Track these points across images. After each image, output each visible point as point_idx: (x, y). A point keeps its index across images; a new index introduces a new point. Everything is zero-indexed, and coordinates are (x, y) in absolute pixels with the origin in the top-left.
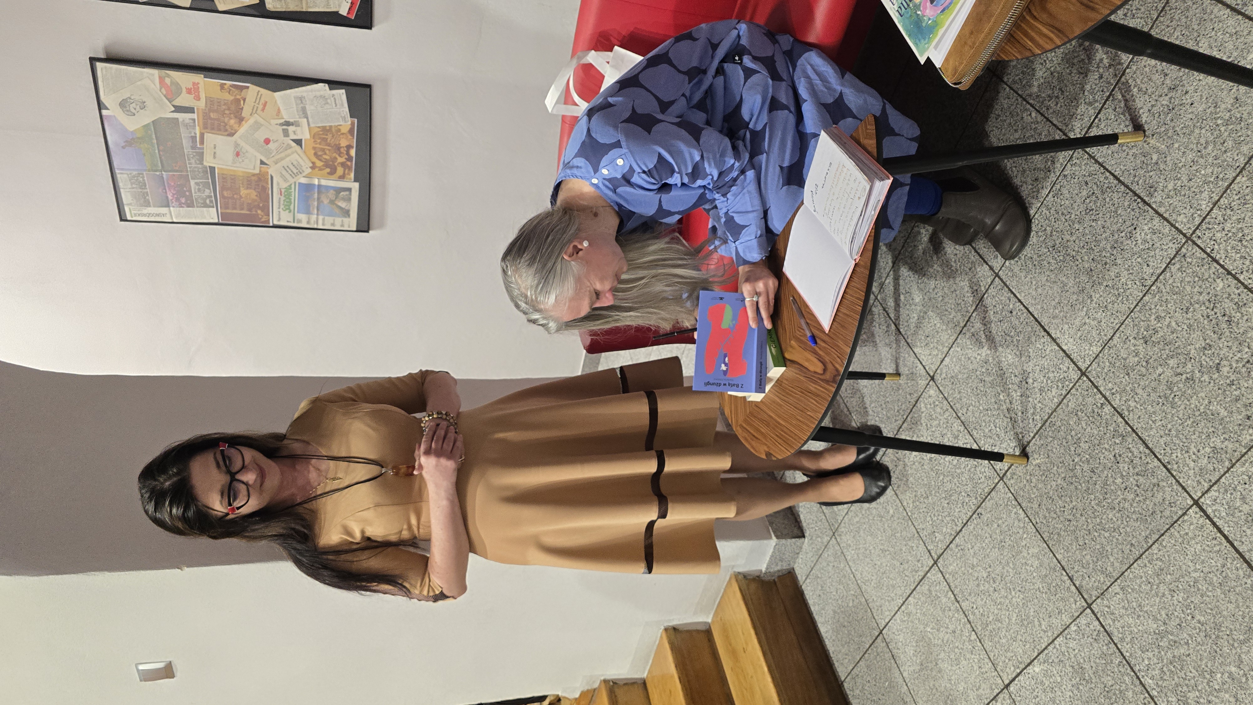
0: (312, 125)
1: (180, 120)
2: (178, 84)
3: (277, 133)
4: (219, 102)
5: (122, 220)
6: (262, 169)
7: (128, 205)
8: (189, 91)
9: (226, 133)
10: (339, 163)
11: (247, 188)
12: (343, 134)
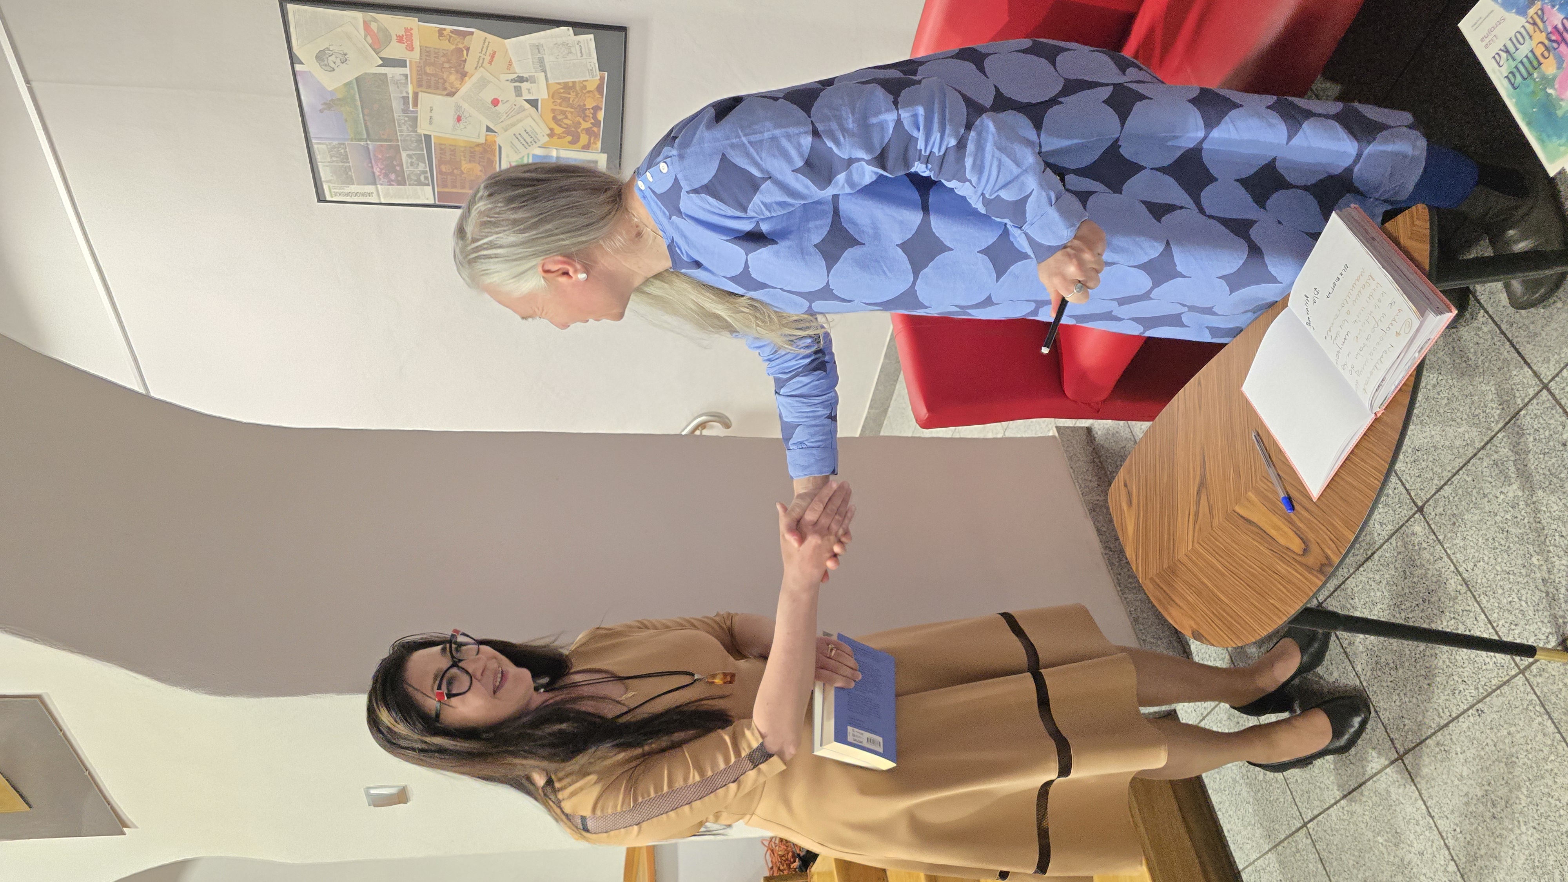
0: (550, 82)
1: (390, 76)
2: (387, 30)
3: (507, 93)
4: (436, 53)
5: (319, 201)
6: (488, 137)
7: (327, 182)
8: (400, 39)
9: (445, 93)
10: (584, 129)
11: (470, 161)
12: (589, 92)
